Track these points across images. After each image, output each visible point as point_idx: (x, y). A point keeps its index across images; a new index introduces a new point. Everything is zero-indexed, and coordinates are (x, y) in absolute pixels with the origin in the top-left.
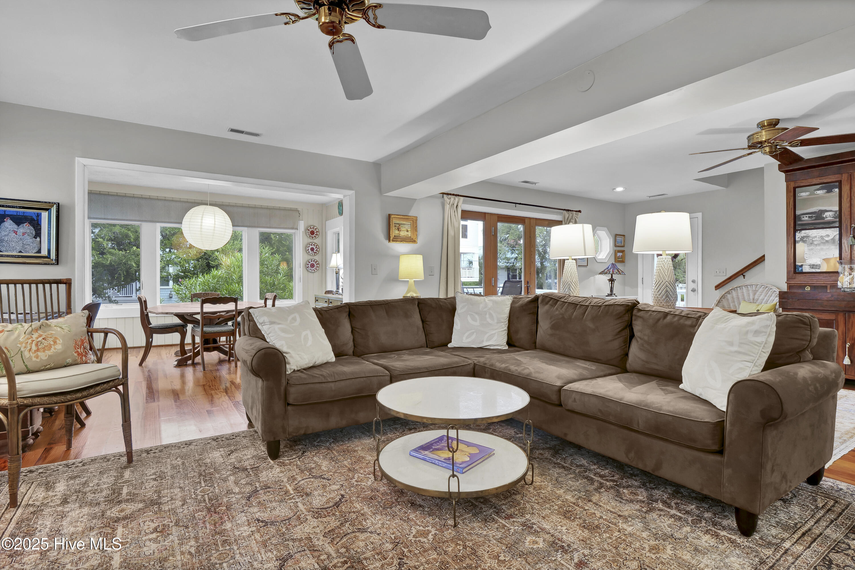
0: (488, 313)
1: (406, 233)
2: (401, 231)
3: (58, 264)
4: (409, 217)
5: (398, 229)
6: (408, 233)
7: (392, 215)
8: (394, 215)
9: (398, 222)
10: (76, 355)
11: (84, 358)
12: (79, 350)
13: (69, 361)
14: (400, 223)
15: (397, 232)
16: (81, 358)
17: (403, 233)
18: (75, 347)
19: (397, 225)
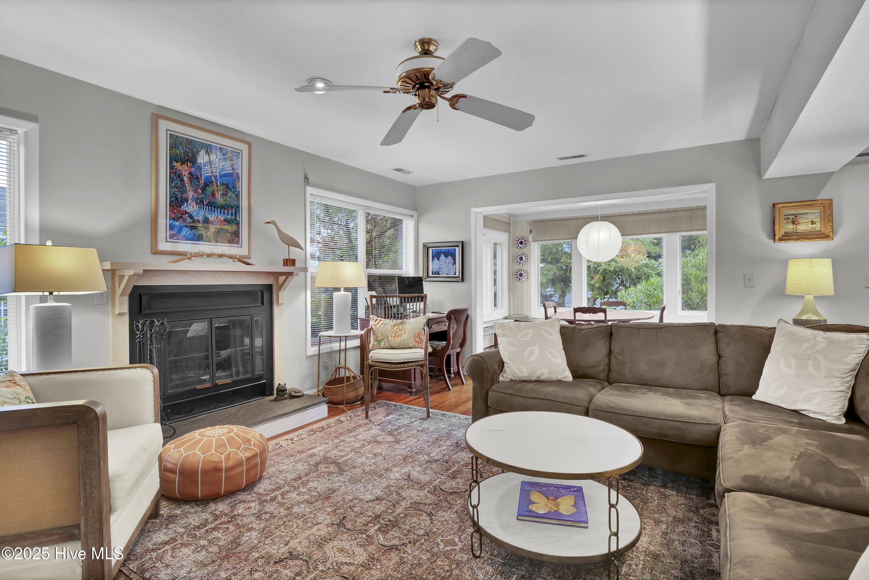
0: (812, 358)
1: (811, 226)
2: (798, 224)
3: (463, 281)
4: (816, 202)
5: (793, 223)
6: (813, 226)
7: (778, 204)
8: (781, 203)
9: (793, 212)
10: (414, 342)
11: (420, 345)
12: (416, 339)
13: (411, 345)
14: (797, 213)
15: (792, 227)
16: (418, 344)
17: (802, 228)
18: (414, 337)
19: (791, 217)
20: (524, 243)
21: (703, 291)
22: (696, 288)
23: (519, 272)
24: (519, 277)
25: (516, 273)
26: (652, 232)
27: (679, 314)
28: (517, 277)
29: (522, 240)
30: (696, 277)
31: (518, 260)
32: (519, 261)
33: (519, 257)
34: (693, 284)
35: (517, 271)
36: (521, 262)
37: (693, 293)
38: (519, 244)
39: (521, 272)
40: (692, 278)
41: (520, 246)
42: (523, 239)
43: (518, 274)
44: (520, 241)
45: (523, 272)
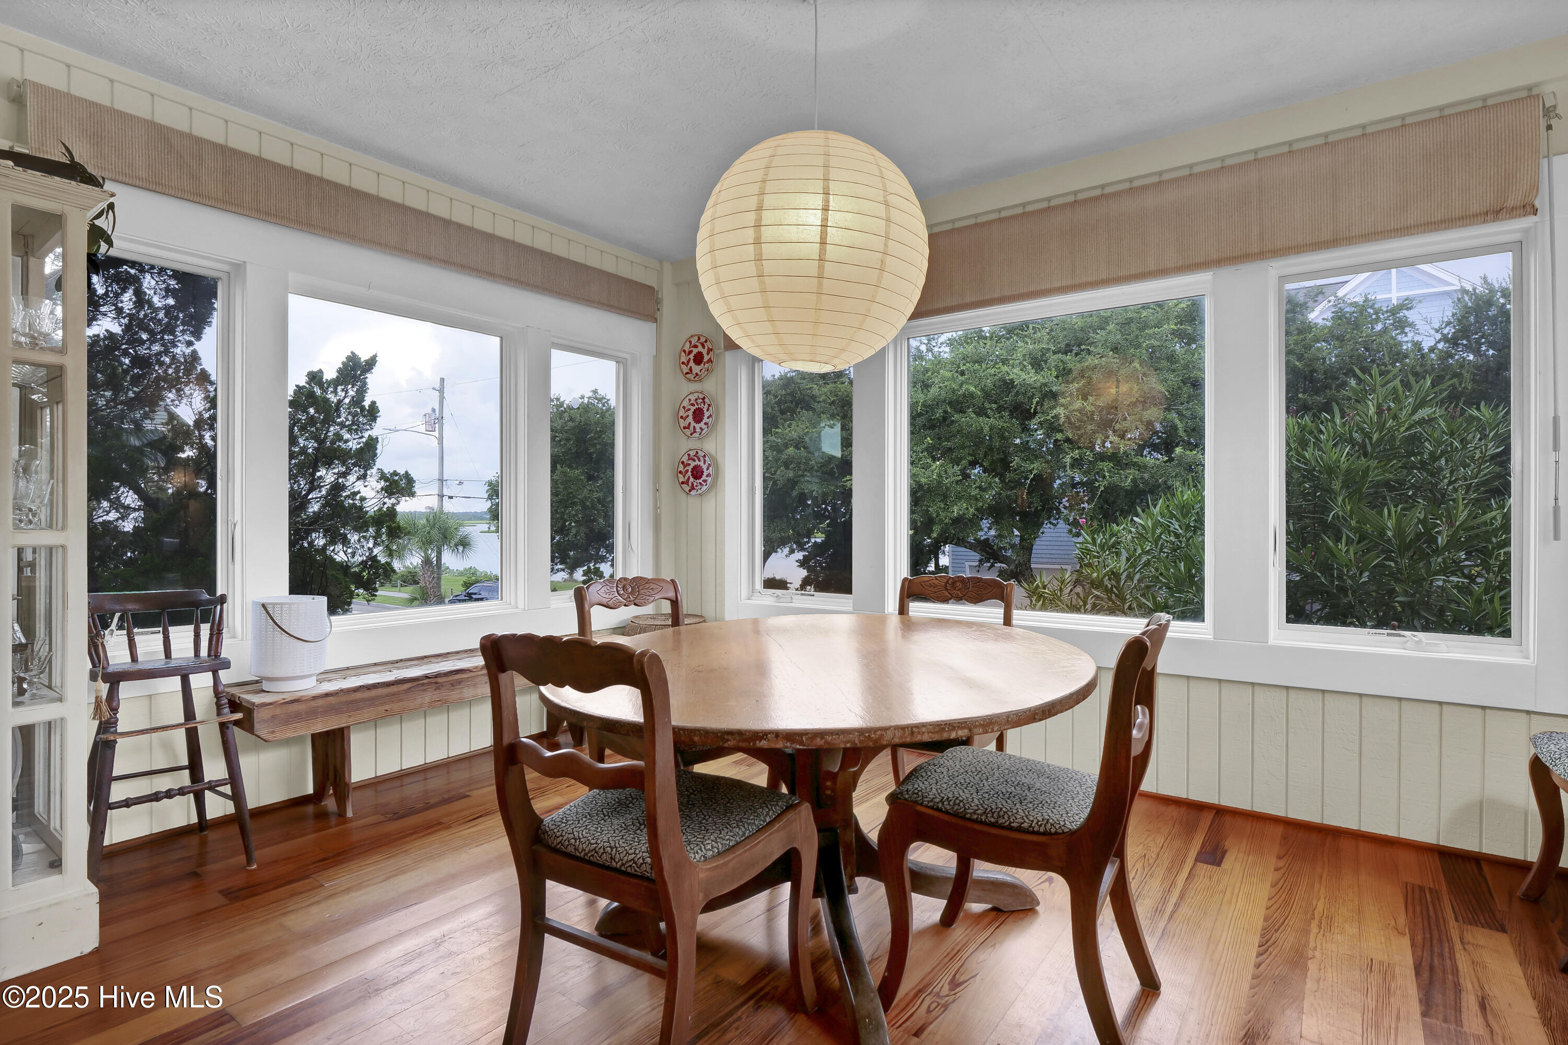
20: (706, 358)
21: (1382, 533)
22: (1353, 523)
23: (693, 464)
24: (692, 479)
25: (681, 468)
26: (1152, 267)
27: (1272, 641)
28: (687, 482)
29: (700, 349)
30: (1352, 482)
31: (690, 419)
32: (693, 424)
33: (693, 408)
34: (1339, 507)
35: (685, 459)
36: (698, 426)
37: (1342, 546)
38: (692, 364)
39: (697, 462)
40: (1337, 485)
41: (696, 369)
42: (703, 346)
43: (690, 468)
44: (695, 351)
45: (701, 463)
